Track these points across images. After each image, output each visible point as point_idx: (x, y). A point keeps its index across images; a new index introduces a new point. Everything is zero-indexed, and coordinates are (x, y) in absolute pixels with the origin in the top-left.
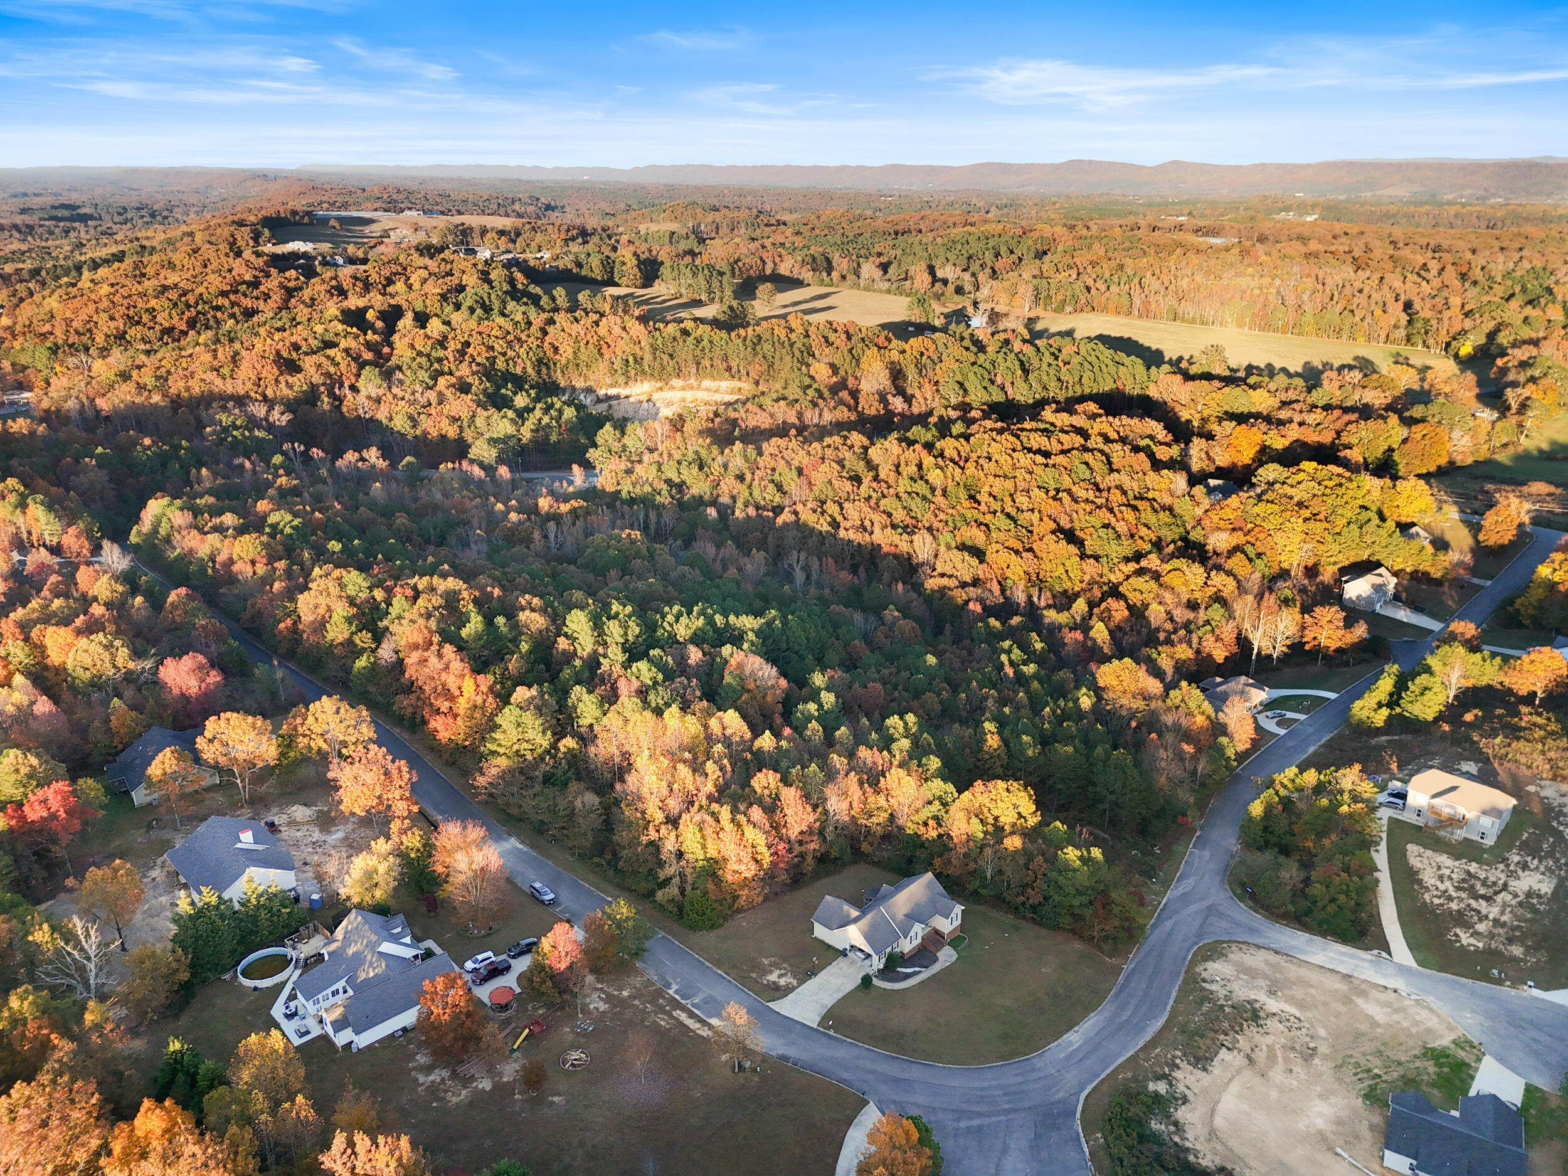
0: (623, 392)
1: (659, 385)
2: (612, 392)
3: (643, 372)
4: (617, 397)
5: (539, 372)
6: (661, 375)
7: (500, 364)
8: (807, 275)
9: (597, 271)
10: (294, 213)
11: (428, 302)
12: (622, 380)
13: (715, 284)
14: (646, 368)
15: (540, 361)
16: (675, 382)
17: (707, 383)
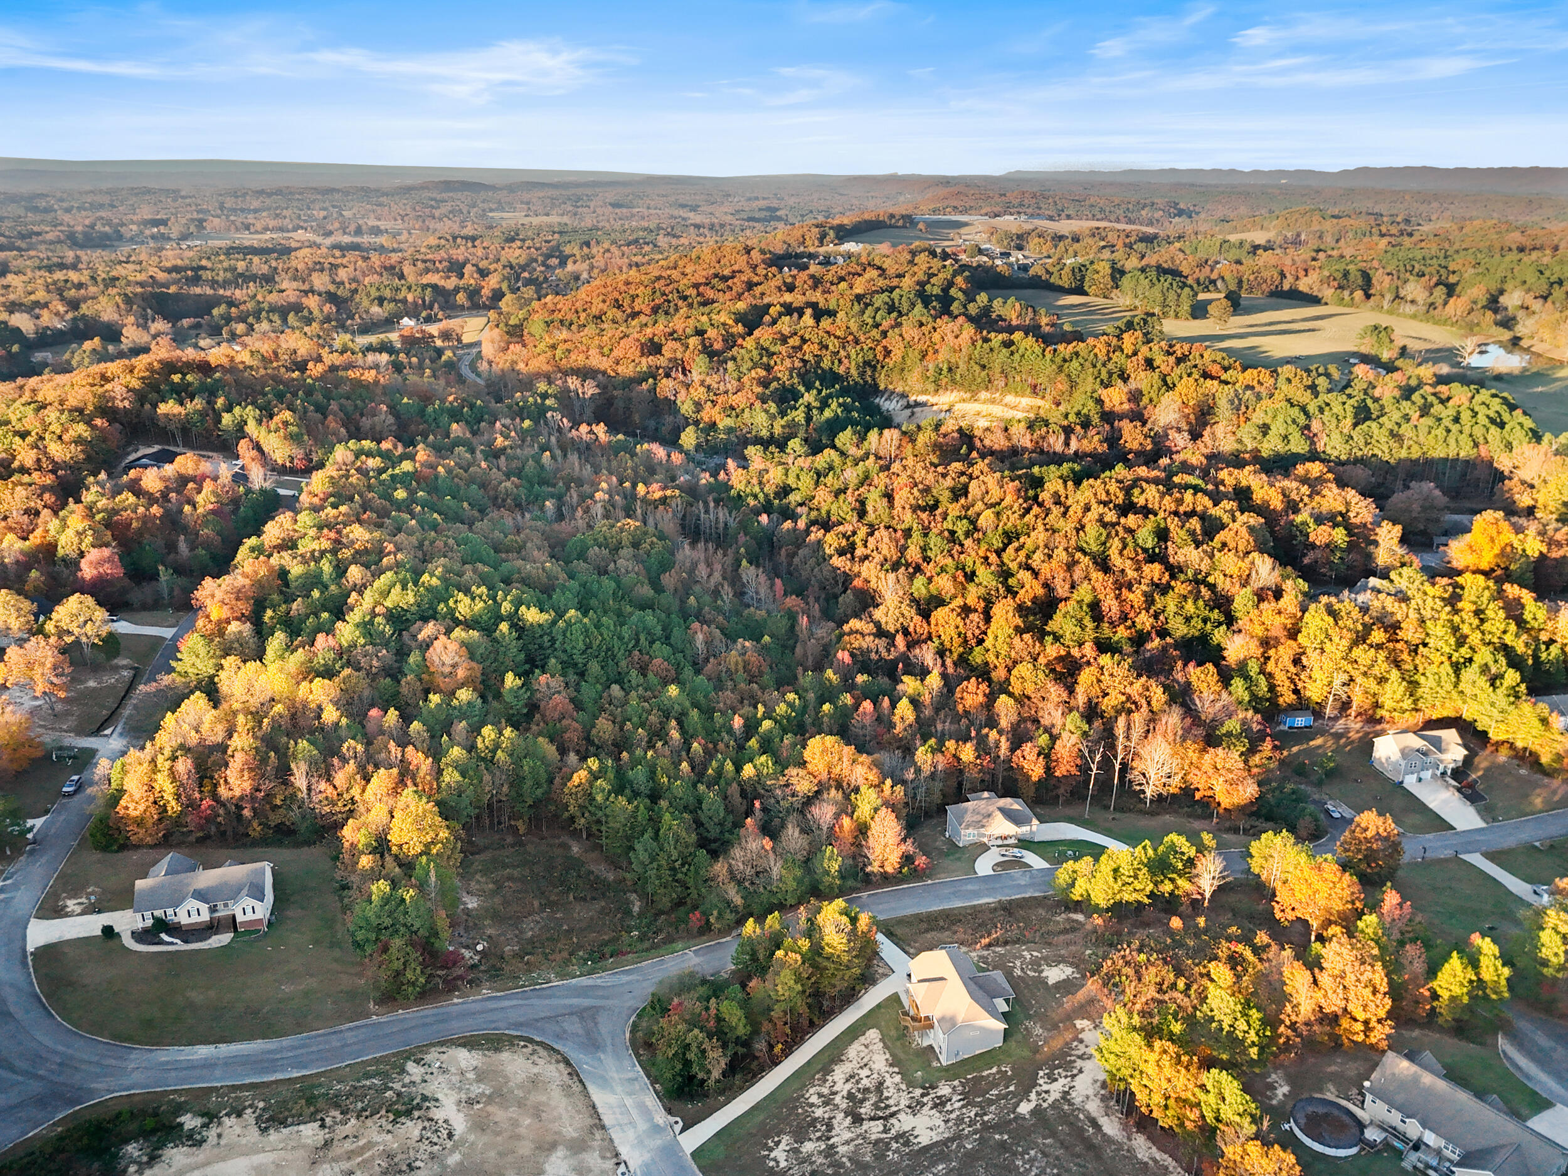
0: (932, 399)
1: (968, 395)
2: (922, 398)
3: (953, 381)
4: (923, 405)
5: (862, 374)
6: (972, 388)
7: (826, 364)
8: (1328, 293)
9: (1065, 278)
10: (892, 216)
11: (841, 301)
12: (931, 387)
13: (1172, 296)
14: (958, 377)
15: (867, 363)
16: (984, 395)
17: (1010, 399)
